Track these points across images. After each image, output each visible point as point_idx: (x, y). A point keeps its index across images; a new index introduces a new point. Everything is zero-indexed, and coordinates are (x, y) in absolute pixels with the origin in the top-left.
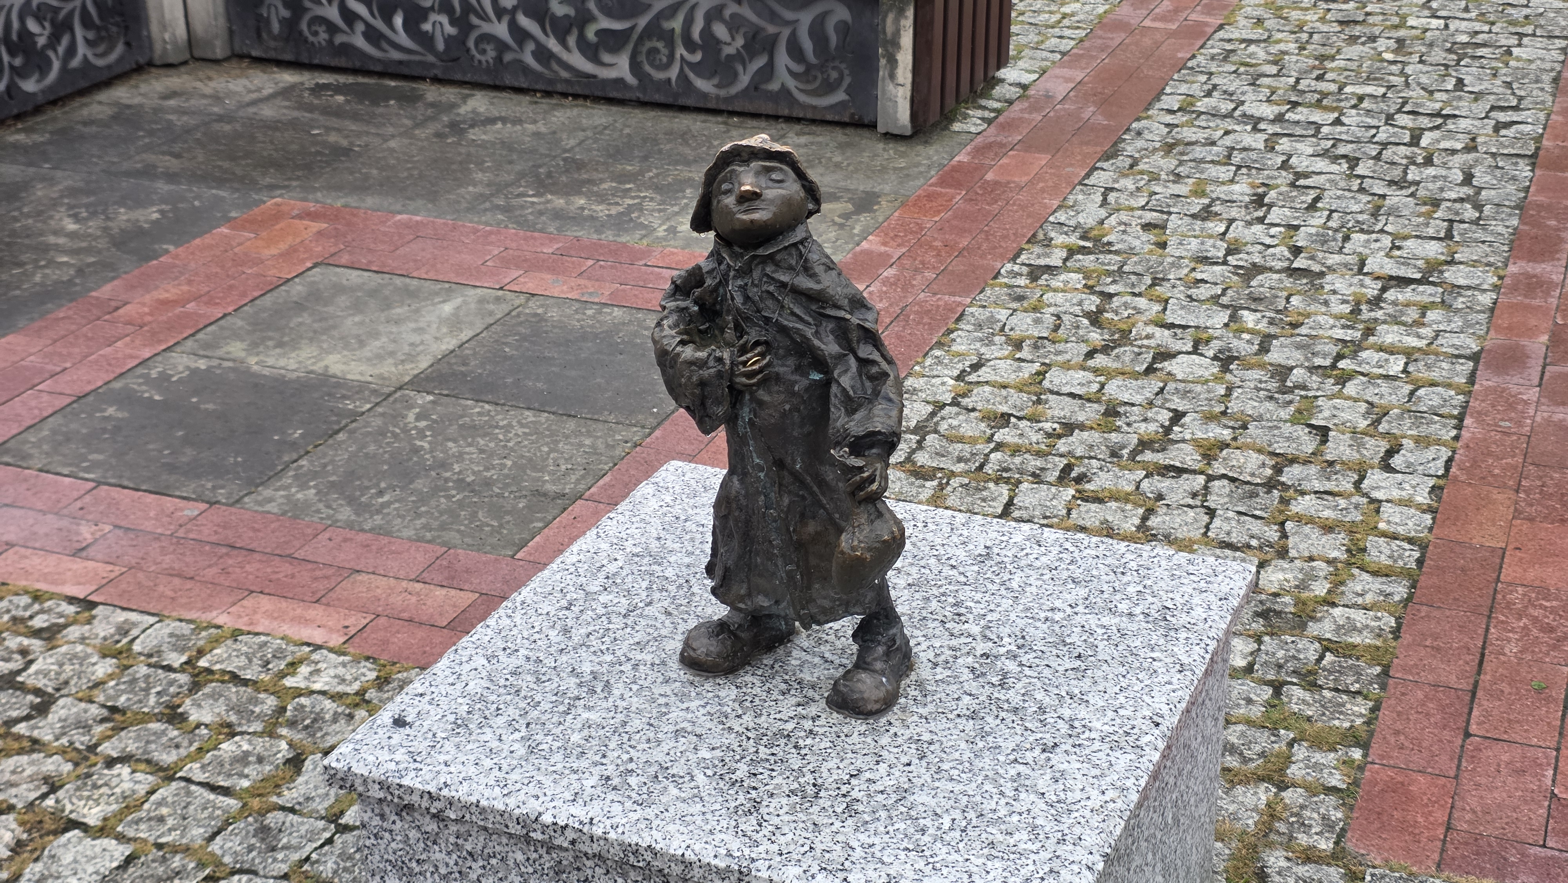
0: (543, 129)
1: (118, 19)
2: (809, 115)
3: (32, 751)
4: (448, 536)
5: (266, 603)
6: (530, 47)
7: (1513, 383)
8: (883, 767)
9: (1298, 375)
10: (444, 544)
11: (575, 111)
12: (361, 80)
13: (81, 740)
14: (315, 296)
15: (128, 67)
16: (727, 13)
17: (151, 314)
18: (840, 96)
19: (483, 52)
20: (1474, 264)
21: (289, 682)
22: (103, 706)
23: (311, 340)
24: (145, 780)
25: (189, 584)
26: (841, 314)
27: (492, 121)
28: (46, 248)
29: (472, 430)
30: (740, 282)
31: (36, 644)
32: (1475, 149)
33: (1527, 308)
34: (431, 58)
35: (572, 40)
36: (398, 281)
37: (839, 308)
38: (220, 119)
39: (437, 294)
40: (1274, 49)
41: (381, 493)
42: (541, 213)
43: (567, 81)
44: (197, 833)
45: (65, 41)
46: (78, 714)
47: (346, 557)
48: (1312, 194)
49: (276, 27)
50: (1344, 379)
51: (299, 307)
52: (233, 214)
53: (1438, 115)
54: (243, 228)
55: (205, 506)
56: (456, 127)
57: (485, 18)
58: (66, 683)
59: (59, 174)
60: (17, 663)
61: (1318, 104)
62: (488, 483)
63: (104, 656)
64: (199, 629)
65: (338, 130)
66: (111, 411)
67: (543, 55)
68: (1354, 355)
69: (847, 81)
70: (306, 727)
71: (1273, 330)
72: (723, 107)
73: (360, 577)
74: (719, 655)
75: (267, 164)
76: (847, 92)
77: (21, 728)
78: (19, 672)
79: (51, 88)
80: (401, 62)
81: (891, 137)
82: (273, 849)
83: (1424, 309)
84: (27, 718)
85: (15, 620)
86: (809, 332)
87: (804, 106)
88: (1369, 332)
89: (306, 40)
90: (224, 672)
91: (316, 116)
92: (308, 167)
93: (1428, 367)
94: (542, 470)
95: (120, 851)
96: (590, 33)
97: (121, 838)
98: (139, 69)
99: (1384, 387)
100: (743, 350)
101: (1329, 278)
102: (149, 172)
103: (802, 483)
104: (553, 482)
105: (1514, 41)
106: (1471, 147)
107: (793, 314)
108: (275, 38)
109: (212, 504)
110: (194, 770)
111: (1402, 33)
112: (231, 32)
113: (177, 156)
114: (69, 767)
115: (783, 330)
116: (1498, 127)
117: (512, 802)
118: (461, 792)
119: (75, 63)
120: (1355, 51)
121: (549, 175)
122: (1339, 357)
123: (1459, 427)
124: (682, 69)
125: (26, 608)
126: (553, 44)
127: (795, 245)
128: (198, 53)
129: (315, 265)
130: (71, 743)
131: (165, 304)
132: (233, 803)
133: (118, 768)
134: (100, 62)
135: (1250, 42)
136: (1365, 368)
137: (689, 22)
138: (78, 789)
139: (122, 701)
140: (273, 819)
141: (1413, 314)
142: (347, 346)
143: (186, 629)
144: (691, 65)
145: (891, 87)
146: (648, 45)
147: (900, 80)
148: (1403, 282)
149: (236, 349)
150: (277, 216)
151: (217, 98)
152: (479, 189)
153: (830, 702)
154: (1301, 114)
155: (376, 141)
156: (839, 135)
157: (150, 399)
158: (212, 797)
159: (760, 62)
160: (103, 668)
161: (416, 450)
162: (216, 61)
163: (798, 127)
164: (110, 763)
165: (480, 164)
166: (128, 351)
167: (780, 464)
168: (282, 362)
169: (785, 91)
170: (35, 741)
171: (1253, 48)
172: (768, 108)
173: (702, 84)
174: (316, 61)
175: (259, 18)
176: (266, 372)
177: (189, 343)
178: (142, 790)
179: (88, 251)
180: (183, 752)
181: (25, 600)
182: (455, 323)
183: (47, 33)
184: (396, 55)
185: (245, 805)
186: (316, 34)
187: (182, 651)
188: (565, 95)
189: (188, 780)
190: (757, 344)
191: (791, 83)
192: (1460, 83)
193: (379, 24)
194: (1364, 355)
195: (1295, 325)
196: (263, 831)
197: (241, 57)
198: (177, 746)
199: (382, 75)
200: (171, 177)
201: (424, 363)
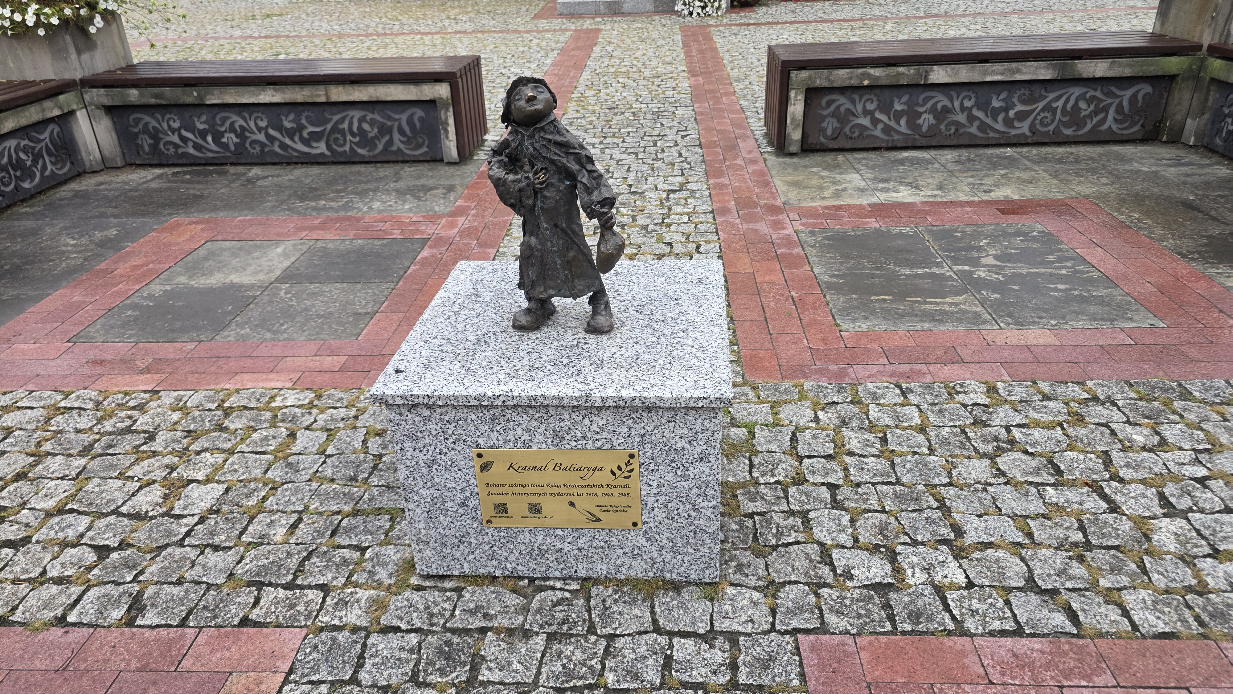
0: (292, 178)
1: (64, 151)
2: (412, 159)
3: (154, 456)
4: (322, 336)
5: (246, 377)
6: (277, 144)
7: (729, 218)
8: (623, 349)
9: (651, 227)
10: (322, 340)
11: (304, 170)
12: (194, 168)
13: (178, 447)
14: (211, 255)
15: (74, 174)
16: (368, 118)
17: (132, 271)
18: (425, 149)
19: (254, 148)
20: (697, 182)
21: (273, 405)
22: (183, 431)
23: (219, 271)
24: (219, 458)
25: (203, 376)
26: (577, 151)
27: (267, 177)
28: (63, 253)
29: (314, 295)
30: (529, 142)
31: (135, 413)
32: (678, 145)
33: (722, 194)
34: (228, 154)
35: (296, 138)
36: (251, 243)
37: (575, 148)
38: (131, 191)
39: (272, 245)
40: (588, 120)
41: (282, 325)
42: (306, 209)
43: (297, 157)
44: (257, 472)
45: (40, 163)
46: (171, 437)
47: (277, 351)
48: (626, 167)
49: (147, 148)
50: (669, 226)
51: (206, 259)
52: (155, 227)
53: (659, 135)
54: (163, 232)
55: (196, 343)
56: (249, 181)
57: (253, 133)
58: (159, 425)
59: (55, 222)
60: (128, 422)
61: (614, 136)
62: (331, 314)
63: (174, 411)
64: (217, 392)
65: (193, 189)
66: (129, 313)
67: (283, 146)
68: (668, 217)
69: (427, 142)
70: (290, 421)
71: (634, 213)
72: (372, 160)
73: (288, 359)
74: (531, 322)
75: (164, 206)
76: (428, 147)
77: (144, 448)
78: (132, 426)
79: (37, 186)
80: (213, 158)
81: (450, 164)
82: (298, 471)
83: (686, 199)
84: (145, 443)
85: (118, 405)
86: (565, 161)
87: (409, 156)
88: (670, 209)
89: (163, 153)
90: (239, 407)
91: (179, 184)
92: (185, 204)
93: (697, 218)
94: (354, 304)
95: (221, 488)
96: (305, 134)
97: (218, 482)
98: (79, 175)
99: (685, 226)
100: (536, 173)
101: (646, 193)
102: (102, 215)
103: (566, 233)
104: (361, 308)
105: (674, 109)
106: (676, 145)
107: (555, 153)
108: (147, 154)
109: (200, 342)
110: (243, 447)
111: (632, 110)
112: (123, 154)
113: (116, 207)
114: (177, 459)
115: (553, 162)
116: (683, 137)
117: (470, 391)
118: (444, 392)
119: (47, 173)
120: (618, 117)
121: (303, 194)
122: (663, 219)
123: (718, 235)
124: (351, 146)
125: (122, 399)
126: (288, 141)
127: (551, 122)
128: (107, 165)
129: (206, 242)
130: (174, 449)
131: (137, 267)
132: (270, 457)
133: (203, 455)
134: (60, 172)
135: (577, 118)
136: (674, 221)
137: (351, 124)
138: (186, 467)
139: (192, 427)
140: (291, 459)
141: (683, 201)
142: (237, 271)
143: (212, 393)
144: (355, 143)
145: (447, 142)
146: (333, 136)
147: (451, 138)
148: (675, 191)
149: (183, 279)
150: (178, 225)
151: (125, 183)
152: (272, 204)
153: (587, 331)
154: (608, 140)
155: (214, 191)
156: (427, 166)
157: (148, 305)
158: (258, 456)
159: (386, 138)
160: (176, 416)
161: (291, 306)
162: (118, 168)
163: (408, 165)
164: (198, 453)
165: (269, 194)
166: (127, 288)
167: (556, 226)
168: (208, 281)
169: (399, 150)
170: (154, 452)
171: (579, 120)
172: (393, 158)
173: (361, 151)
174: (170, 162)
175: (137, 145)
176: (202, 286)
177: (157, 280)
178: (220, 461)
179: (86, 250)
180: (234, 442)
181: (120, 396)
182: (285, 255)
183: (30, 159)
184: (211, 155)
185: (276, 456)
186: (168, 149)
187: (213, 402)
188: (297, 163)
189: (243, 452)
190: (542, 169)
191: (402, 146)
192: (662, 124)
193: (200, 141)
194: (672, 217)
195: (642, 211)
196: (289, 465)
197: (131, 165)
198: (229, 440)
199: (205, 165)
200: (116, 216)
201: (278, 273)
